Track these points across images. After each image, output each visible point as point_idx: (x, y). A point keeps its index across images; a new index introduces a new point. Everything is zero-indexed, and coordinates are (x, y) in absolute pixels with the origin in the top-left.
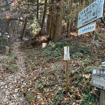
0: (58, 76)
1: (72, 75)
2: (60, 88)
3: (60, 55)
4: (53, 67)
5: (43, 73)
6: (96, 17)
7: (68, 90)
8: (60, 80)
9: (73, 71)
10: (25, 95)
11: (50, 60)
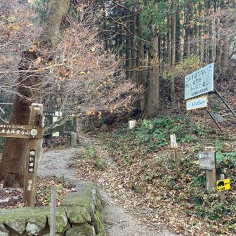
0: (167, 167)
1: (182, 163)
2: (170, 177)
3: (164, 141)
4: (157, 157)
5: (147, 166)
6: (207, 89)
7: (179, 176)
8: (169, 171)
9: (183, 159)
10: (133, 188)
11: (151, 148)
